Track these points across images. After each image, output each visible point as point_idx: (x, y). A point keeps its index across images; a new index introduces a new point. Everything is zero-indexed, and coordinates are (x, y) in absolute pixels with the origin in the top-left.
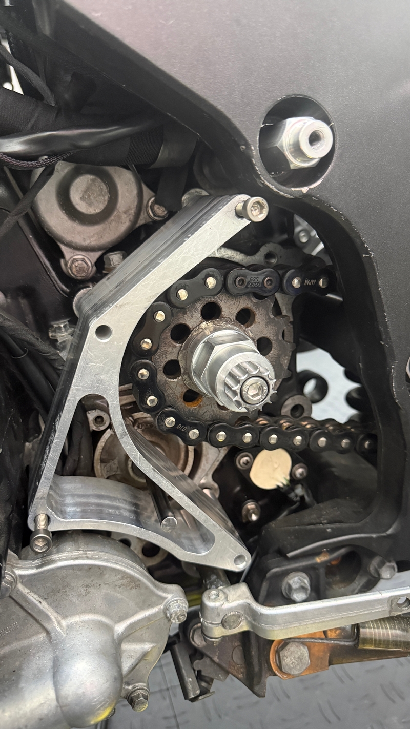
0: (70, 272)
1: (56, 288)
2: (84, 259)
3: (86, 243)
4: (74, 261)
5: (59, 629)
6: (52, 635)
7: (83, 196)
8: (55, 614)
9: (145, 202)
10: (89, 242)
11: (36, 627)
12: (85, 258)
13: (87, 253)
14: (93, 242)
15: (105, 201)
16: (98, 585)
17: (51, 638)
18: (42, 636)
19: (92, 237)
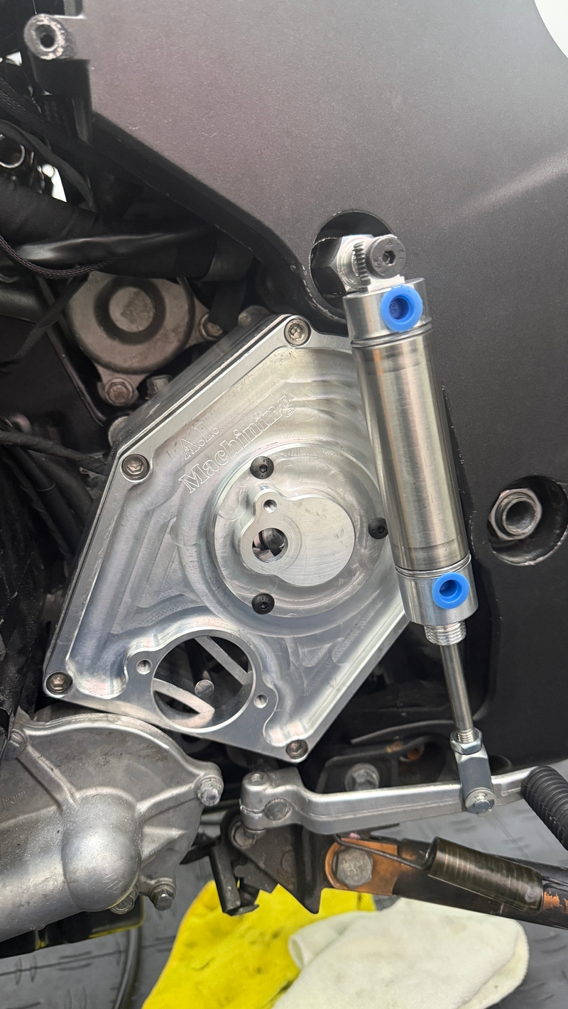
0: (107, 397)
1: (91, 415)
2: (123, 383)
3: (127, 365)
4: (113, 384)
5: (71, 801)
6: (64, 808)
7: (124, 311)
8: (69, 785)
9: (197, 320)
10: (130, 363)
11: (46, 798)
12: (125, 382)
13: (129, 376)
14: (135, 363)
15: (149, 317)
16: (119, 754)
17: (62, 810)
18: (53, 808)
19: (134, 357)
